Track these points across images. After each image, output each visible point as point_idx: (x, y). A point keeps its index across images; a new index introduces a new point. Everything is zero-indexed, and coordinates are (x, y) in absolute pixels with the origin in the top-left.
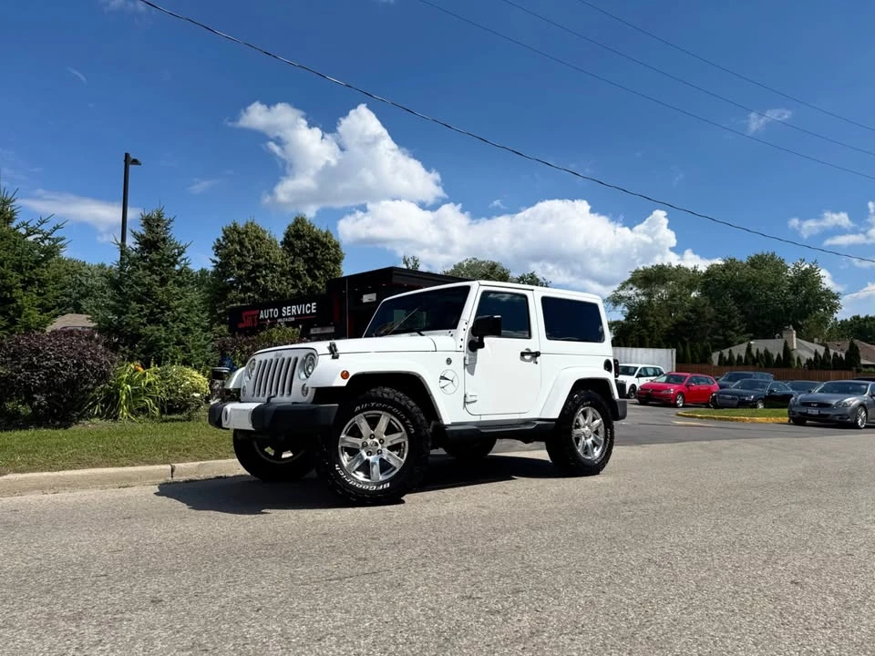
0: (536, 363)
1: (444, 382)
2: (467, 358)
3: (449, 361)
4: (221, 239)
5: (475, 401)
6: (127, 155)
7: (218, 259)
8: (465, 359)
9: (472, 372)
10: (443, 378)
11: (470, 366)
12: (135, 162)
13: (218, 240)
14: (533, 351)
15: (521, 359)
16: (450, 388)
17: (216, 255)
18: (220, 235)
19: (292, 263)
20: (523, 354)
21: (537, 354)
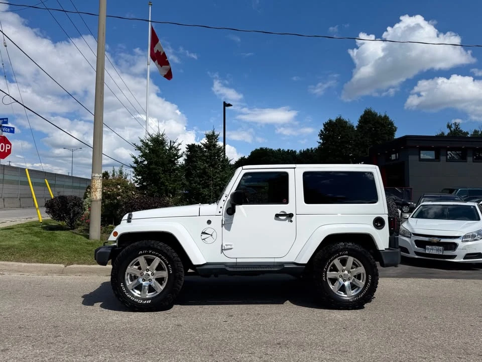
0: (291, 221)
1: (204, 236)
2: (224, 220)
3: (209, 222)
4: (323, 130)
5: (231, 249)
6: (224, 102)
7: (321, 141)
8: (222, 220)
9: (228, 228)
10: (204, 233)
11: (227, 225)
12: (229, 105)
13: (321, 131)
14: (287, 213)
15: (275, 219)
16: (210, 239)
17: (320, 139)
18: (322, 128)
19: (362, 138)
20: (277, 216)
21: (291, 215)
